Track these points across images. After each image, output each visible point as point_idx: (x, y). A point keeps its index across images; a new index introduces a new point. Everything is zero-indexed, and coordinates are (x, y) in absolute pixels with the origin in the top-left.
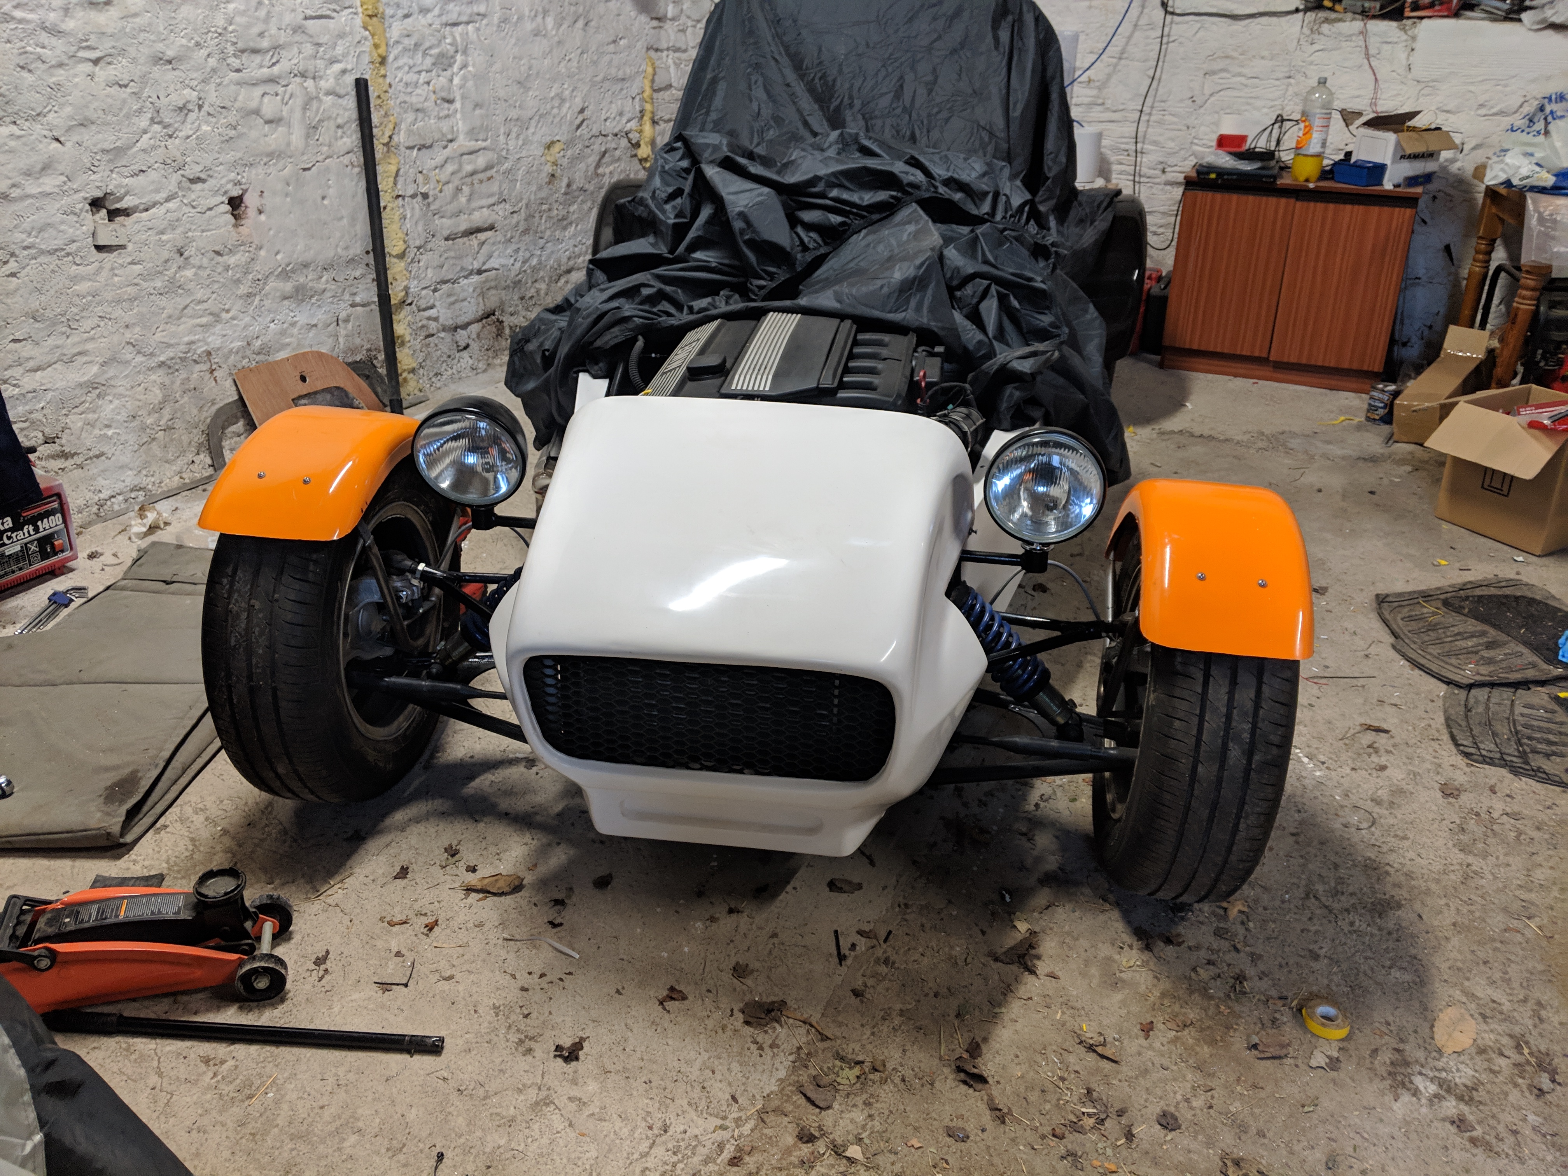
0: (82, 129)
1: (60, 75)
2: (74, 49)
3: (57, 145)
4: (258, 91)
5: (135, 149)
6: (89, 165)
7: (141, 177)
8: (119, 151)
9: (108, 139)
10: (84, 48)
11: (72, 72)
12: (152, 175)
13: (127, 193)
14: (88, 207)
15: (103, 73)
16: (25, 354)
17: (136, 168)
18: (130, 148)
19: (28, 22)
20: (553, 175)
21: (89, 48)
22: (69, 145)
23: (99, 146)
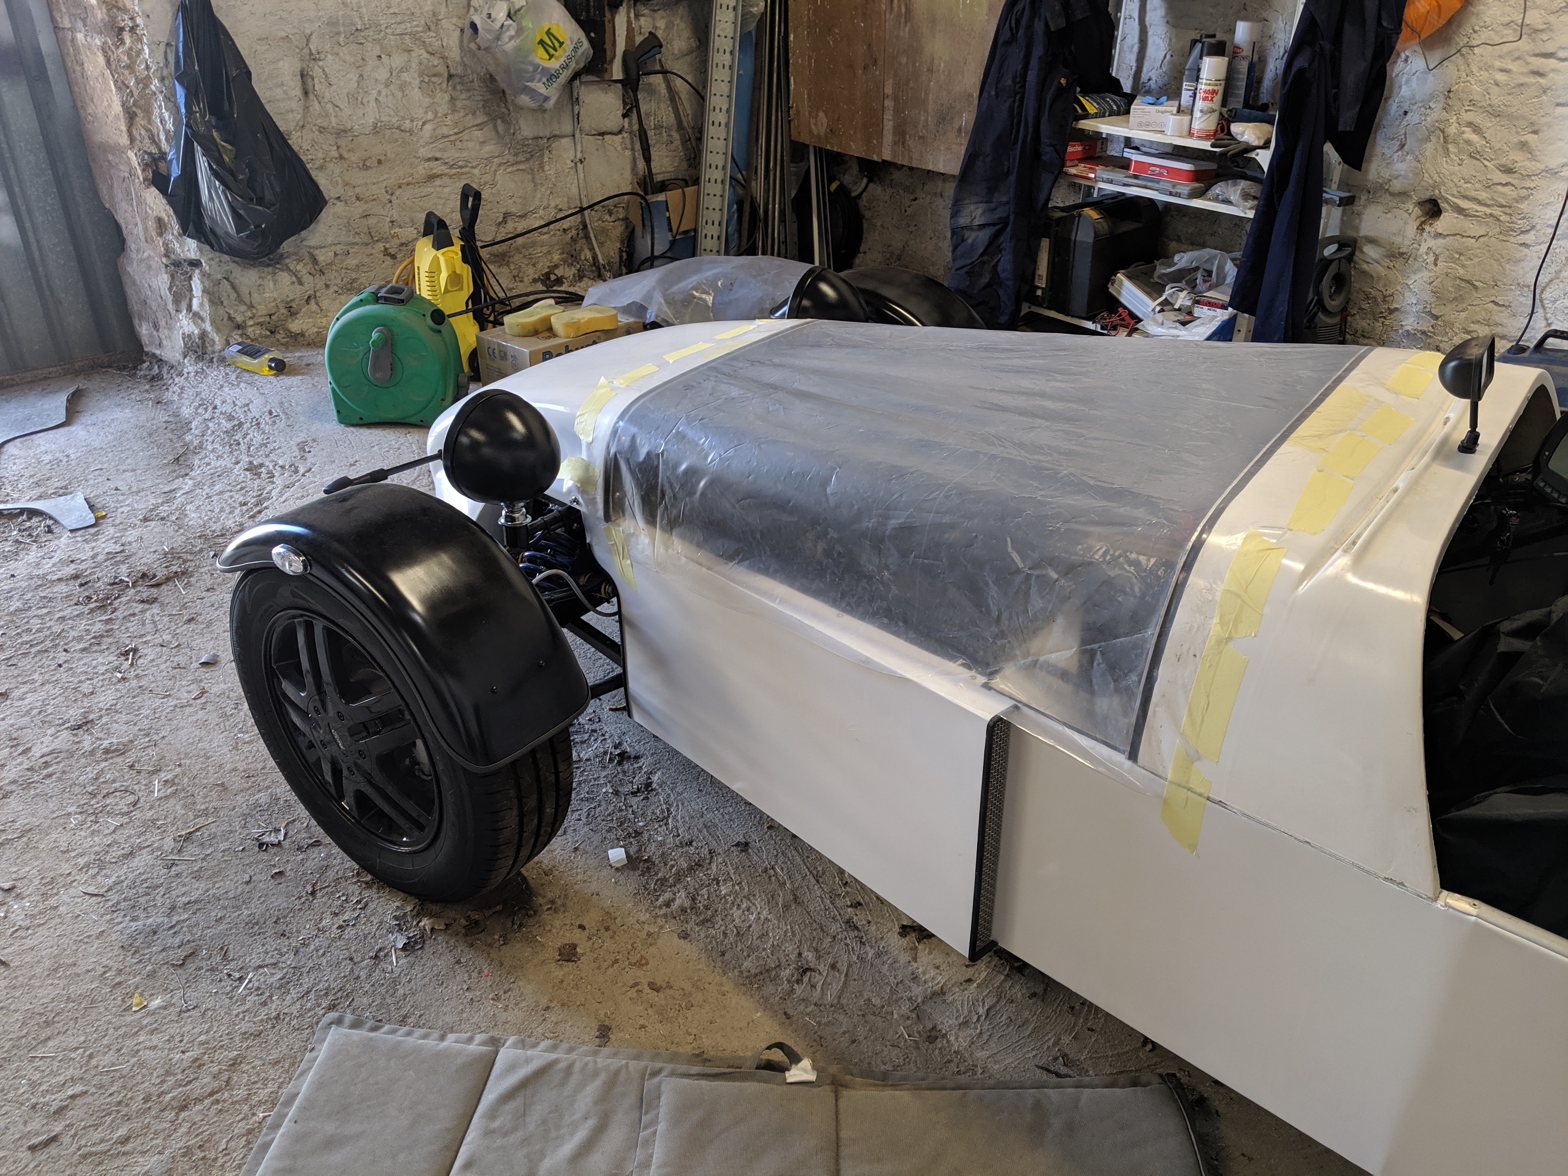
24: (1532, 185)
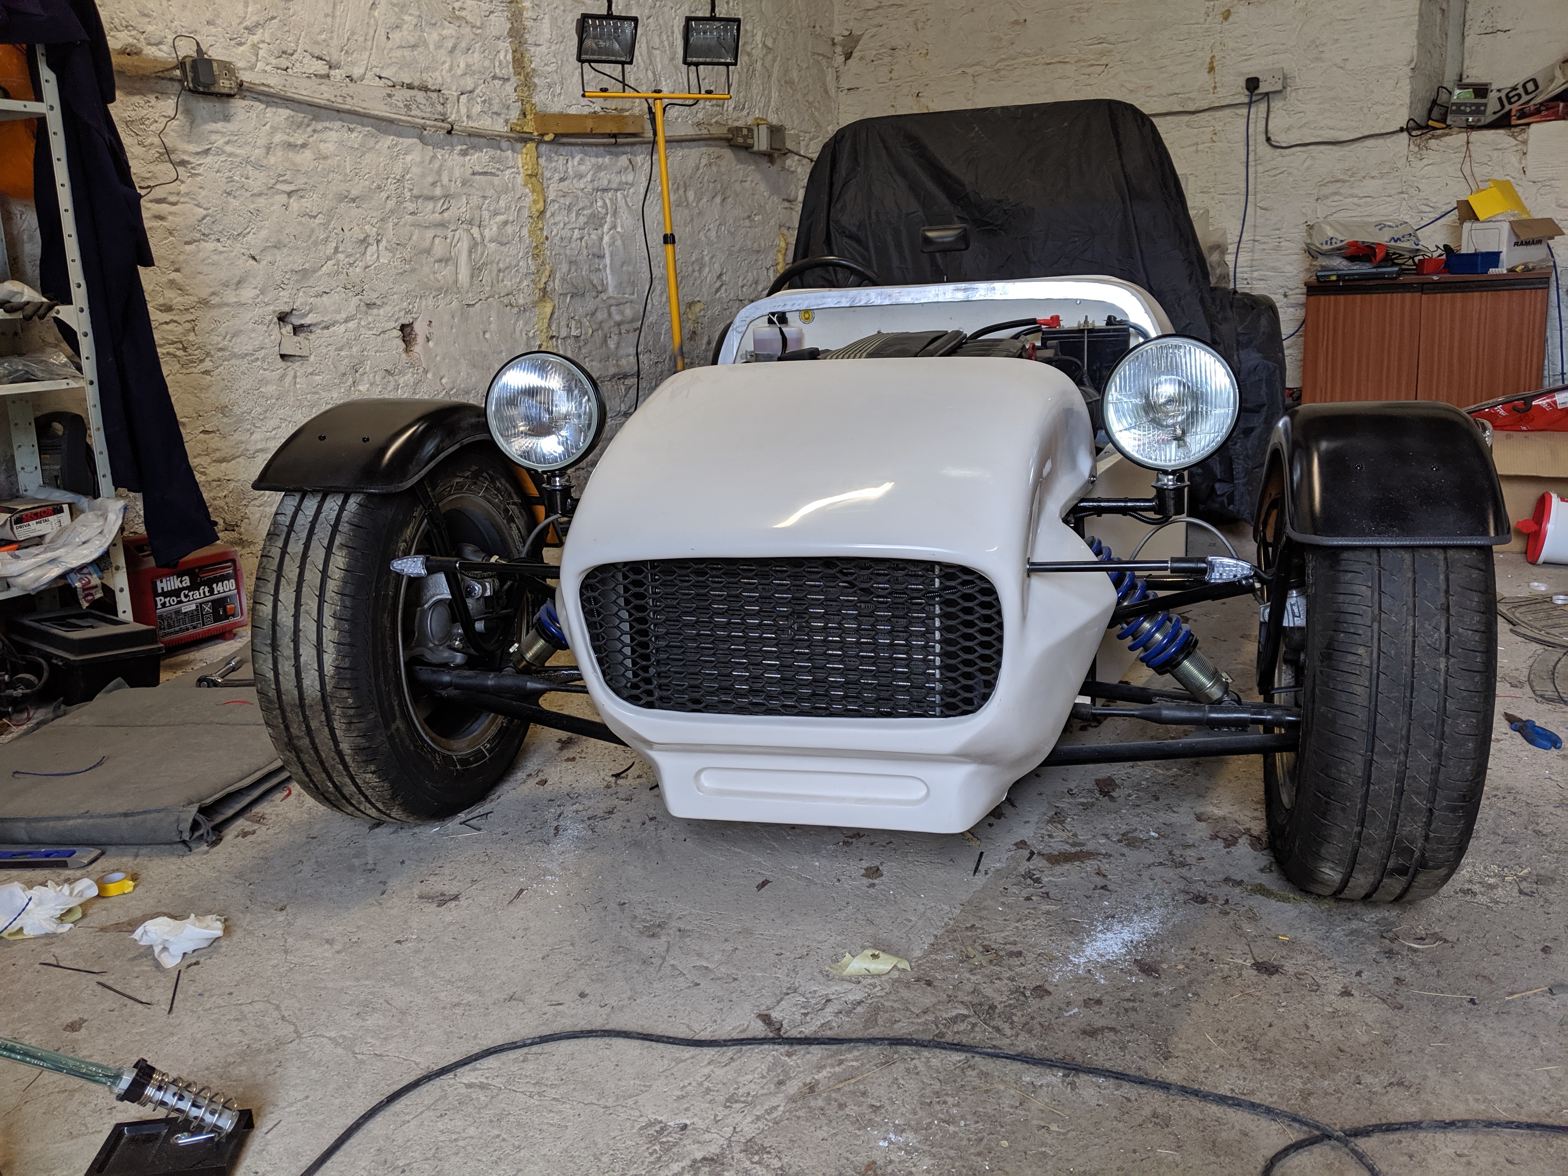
0: (276, 251)
1: (261, 201)
2: (273, 181)
3: (254, 262)
4: (430, 234)
5: (320, 273)
6: (279, 282)
7: (325, 298)
8: (305, 274)
9: (298, 261)
10: (282, 182)
11: (270, 201)
12: (335, 297)
13: (310, 311)
14: (276, 320)
15: (295, 204)
16: (213, 445)
17: (321, 289)
18: (315, 271)
19: (236, 156)
20: (694, 333)
21: (285, 182)
22: (264, 263)
23: (289, 267)
24: (193, 317)
